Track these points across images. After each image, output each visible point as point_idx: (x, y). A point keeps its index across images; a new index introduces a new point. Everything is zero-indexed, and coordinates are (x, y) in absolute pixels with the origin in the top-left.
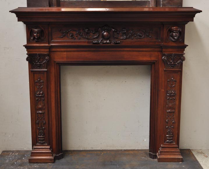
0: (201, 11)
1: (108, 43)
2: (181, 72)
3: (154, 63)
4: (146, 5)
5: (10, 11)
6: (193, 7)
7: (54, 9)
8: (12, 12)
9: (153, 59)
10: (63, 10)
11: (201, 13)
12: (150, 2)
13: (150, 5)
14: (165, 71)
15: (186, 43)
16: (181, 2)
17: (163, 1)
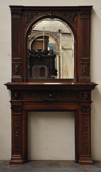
1: (52, 100)
2: (90, 115)
3: (76, 110)
5: (4, 85)
7: (25, 83)
9: (75, 108)
10: (29, 84)
13: (74, 81)
14: (82, 114)
15: (92, 100)
16: (90, 80)
17: (80, 79)
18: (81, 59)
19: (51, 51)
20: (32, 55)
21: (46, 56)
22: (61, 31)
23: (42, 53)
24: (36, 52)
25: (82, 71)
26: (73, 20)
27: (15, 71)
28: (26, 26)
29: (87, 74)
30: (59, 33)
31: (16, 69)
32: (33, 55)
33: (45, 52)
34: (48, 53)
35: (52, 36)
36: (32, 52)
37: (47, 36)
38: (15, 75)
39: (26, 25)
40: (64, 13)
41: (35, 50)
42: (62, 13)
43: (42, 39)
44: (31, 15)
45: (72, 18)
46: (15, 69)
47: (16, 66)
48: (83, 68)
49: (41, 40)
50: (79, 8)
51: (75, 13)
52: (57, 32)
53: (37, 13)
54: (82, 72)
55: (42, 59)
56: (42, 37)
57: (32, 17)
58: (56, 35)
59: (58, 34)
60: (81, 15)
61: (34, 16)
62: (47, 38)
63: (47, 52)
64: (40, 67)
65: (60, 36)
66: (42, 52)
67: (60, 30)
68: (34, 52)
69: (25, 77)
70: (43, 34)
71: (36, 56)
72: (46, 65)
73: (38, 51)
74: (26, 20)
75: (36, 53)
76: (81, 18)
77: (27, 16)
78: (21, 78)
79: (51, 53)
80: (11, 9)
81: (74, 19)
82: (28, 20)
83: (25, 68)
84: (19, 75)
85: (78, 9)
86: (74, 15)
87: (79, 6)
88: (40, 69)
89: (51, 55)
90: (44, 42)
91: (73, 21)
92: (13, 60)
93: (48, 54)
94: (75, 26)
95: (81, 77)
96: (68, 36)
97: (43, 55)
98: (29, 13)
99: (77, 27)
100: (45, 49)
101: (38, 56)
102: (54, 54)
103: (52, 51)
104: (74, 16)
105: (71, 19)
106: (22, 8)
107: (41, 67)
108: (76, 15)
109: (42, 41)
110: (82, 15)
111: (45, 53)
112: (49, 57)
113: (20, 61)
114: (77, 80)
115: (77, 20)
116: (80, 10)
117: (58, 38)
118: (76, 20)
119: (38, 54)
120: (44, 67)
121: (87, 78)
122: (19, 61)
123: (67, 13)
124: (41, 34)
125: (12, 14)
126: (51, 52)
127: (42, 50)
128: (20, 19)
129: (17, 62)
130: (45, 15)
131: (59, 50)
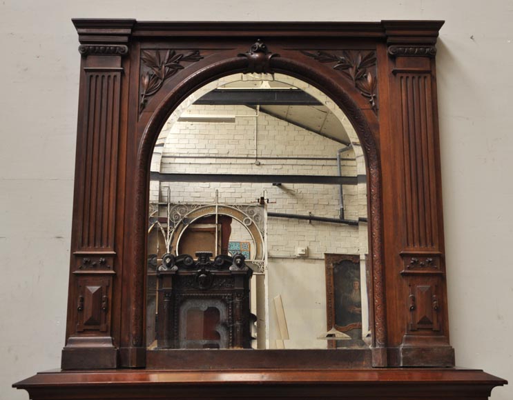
0: (506, 382)
4: (363, 361)
5: (14, 386)
6: (482, 371)
8: (18, 388)
11: (505, 385)
12: (373, 353)
13: (373, 361)
16: (450, 356)
17: (405, 350)
18: (402, 255)
19: (238, 257)
20: (180, 271)
21: (224, 272)
22: (266, 201)
23: (210, 266)
24: (194, 262)
25: (413, 309)
26: (356, 80)
27: (82, 310)
28: (143, 106)
29: (435, 326)
30: (261, 209)
31: (89, 305)
32: (184, 272)
33: (220, 262)
34: (231, 264)
35: (242, 216)
36: (182, 262)
37: (225, 216)
38: (81, 333)
39: (145, 101)
40: (315, 53)
41: (190, 257)
42: (310, 52)
43: (211, 223)
44: (170, 57)
45: (351, 71)
46: (82, 300)
47: (89, 288)
48: (414, 299)
49: (210, 226)
50: (384, 31)
51: (366, 53)
52: (255, 204)
53: (197, 51)
54: (409, 315)
55: (209, 281)
56: (210, 219)
57: (175, 68)
58: (251, 214)
59: (256, 210)
60: (393, 58)
61: (182, 63)
62: (225, 221)
63: (225, 261)
64: (204, 306)
65: (263, 217)
66: (213, 263)
67: (262, 198)
68: (188, 262)
69: (133, 341)
70: (215, 210)
71: (194, 273)
72: (223, 301)
73: (200, 260)
74: (146, 81)
75: (193, 266)
76: (395, 73)
77: (152, 64)
78: (110, 345)
79: (239, 265)
80: (80, 34)
81: (361, 78)
82: (154, 78)
83: (133, 298)
84: (104, 333)
85: (379, 34)
86: (363, 60)
87: (383, 23)
88: (205, 312)
89: (237, 269)
90: (218, 232)
91: (357, 86)
92: (75, 259)
93: (231, 268)
94: (367, 106)
95: (408, 340)
96: (282, 220)
97: (213, 272)
98: (162, 53)
99: (375, 109)
100: (220, 254)
101: (200, 273)
102: (246, 268)
103: (242, 258)
104: (362, 65)
105: (349, 75)
106: (128, 31)
107: (206, 309)
108: (370, 61)
109: (212, 232)
110: (399, 60)
111: (220, 264)
112: (233, 276)
113: (111, 262)
114: (388, 358)
115: (375, 80)
116: (389, 40)
117: (256, 221)
118: (369, 78)
119: (199, 266)
120: (217, 307)
121: (435, 345)
122: (104, 262)
123: (331, 53)
124: (209, 211)
125: (85, 54)
126: (239, 260)
127: (211, 255)
128: (119, 74)
129: (95, 267)
130: (233, 59)
131: (260, 257)
